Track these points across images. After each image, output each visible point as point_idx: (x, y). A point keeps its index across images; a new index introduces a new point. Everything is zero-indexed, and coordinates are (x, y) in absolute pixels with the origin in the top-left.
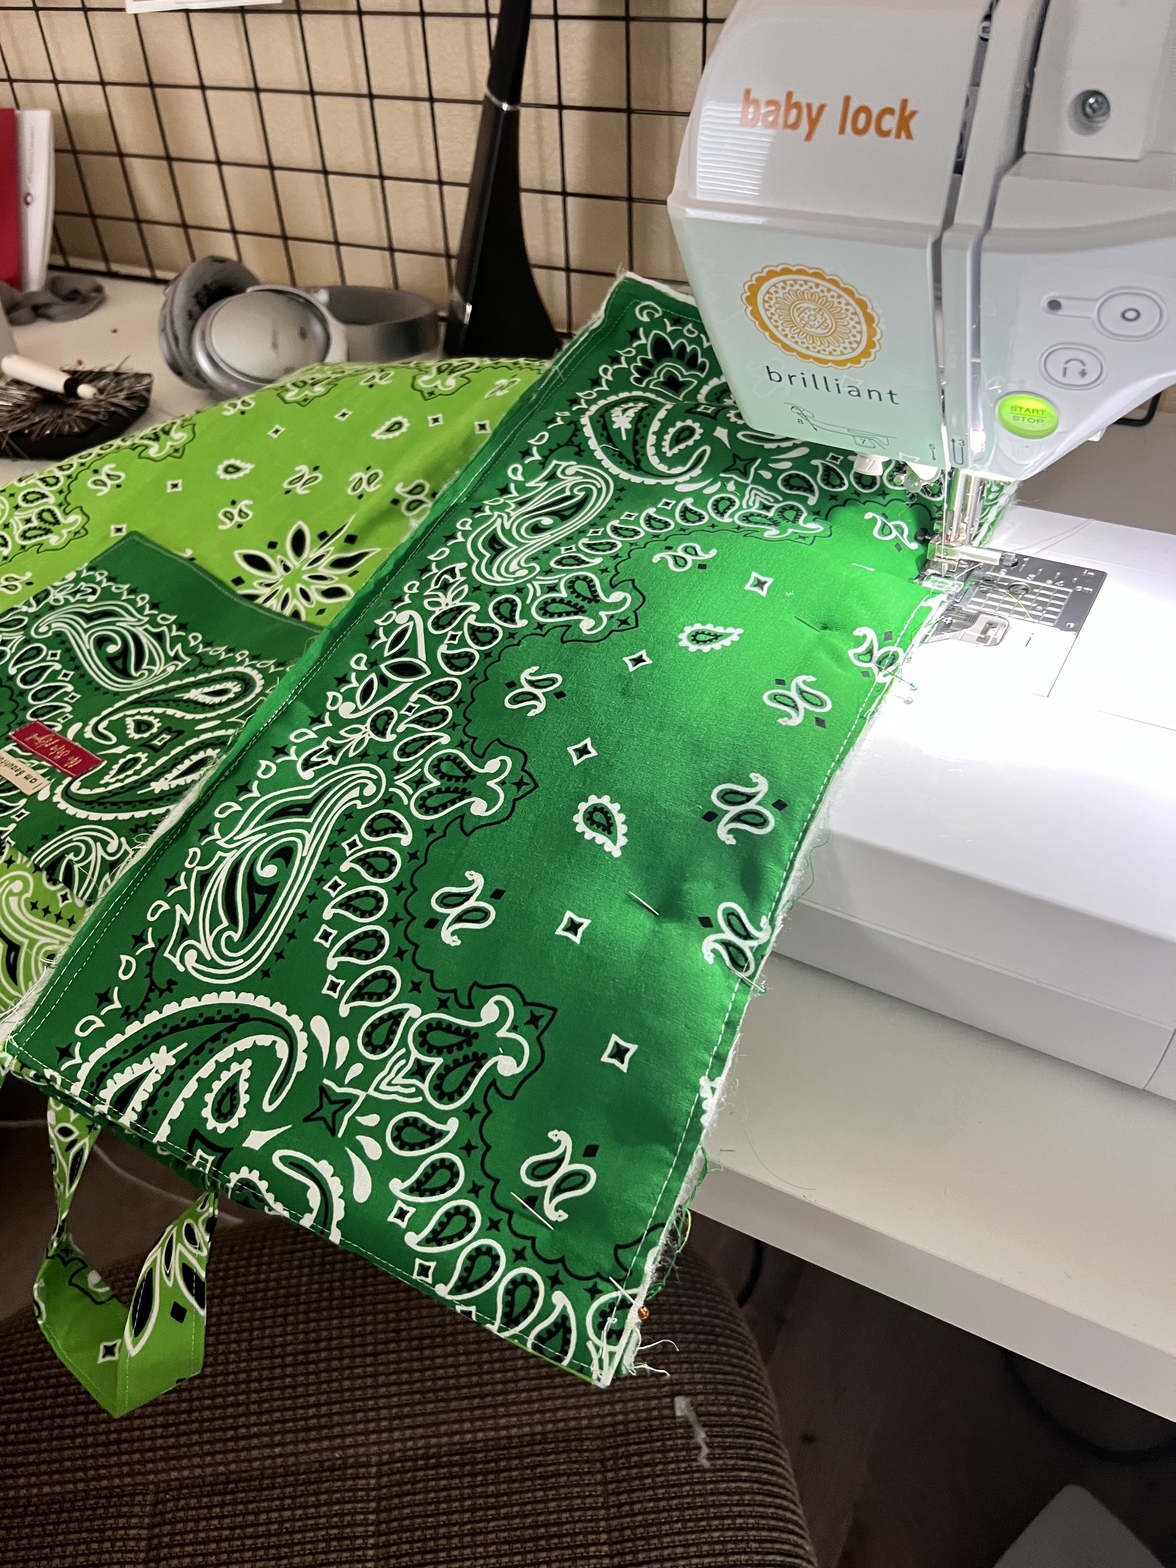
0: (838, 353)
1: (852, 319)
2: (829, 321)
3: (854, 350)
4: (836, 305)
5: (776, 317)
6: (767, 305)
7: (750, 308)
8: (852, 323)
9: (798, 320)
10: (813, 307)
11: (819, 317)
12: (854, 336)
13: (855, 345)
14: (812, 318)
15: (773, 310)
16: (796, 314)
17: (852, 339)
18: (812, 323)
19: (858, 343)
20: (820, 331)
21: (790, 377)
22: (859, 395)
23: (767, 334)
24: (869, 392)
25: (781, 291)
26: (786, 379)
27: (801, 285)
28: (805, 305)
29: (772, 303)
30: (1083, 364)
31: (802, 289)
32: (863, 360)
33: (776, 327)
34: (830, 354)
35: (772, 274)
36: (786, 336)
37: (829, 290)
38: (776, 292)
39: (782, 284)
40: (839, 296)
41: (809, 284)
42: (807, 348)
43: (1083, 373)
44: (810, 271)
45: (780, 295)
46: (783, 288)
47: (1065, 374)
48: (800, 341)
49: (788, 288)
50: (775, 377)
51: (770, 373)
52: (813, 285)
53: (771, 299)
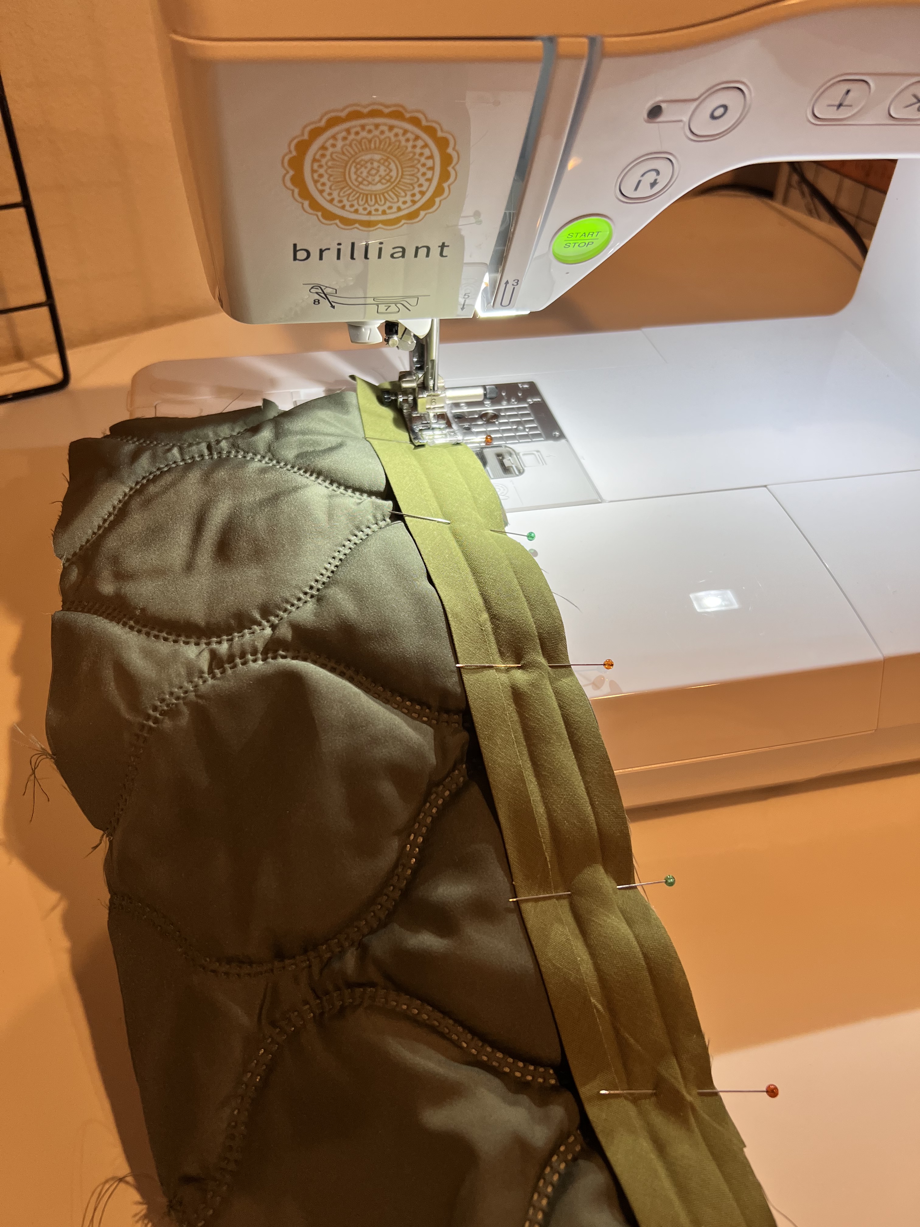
0: (394, 209)
1: (424, 165)
2: (394, 174)
3: (414, 202)
4: (410, 149)
5: (324, 179)
6: (316, 166)
7: (291, 173)
8: (423, 170)
9: (354, 177)
10: (377, 157)
11: (382, 168)
12: (421, 185)
13: (418, 196)
14: (374, 172)
15: (322, 171)
16: (353, 170)
17: (417, 190)
18: (370, 179)
19: (423, 193)
20: (379, 187)
21: (321, 251)
22: (403, 256)
23: (306, 203)
24: (417, 249)
25: (340, 144)
26: (315, 254)
27: (370, 131)
28: (367, 157)
29: (324, 161)
30: (658, 173)
31: (370, 136)
32: (422, 213)
33: (321, 192)
34: (384, 212)
35: (333, 122)
36: (331, 201)
37: (405, 132)
38: (334, 146)
39: (344, 134)
40: (417, 138)
41: (382, 128)
42: (356, 211)
43: (653, 184)
44: (386, 111)
45: (339, 148)
46: (345, 139)
47: (636, 189)
48: (348, 204)
49: (352, 137)
50: (301, 255)
51: (295, 251)
52: (385, 128)
53: (323, 156)
